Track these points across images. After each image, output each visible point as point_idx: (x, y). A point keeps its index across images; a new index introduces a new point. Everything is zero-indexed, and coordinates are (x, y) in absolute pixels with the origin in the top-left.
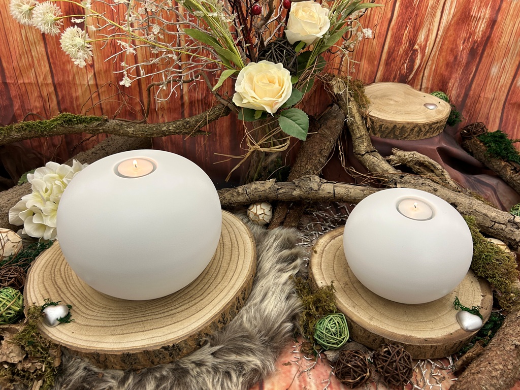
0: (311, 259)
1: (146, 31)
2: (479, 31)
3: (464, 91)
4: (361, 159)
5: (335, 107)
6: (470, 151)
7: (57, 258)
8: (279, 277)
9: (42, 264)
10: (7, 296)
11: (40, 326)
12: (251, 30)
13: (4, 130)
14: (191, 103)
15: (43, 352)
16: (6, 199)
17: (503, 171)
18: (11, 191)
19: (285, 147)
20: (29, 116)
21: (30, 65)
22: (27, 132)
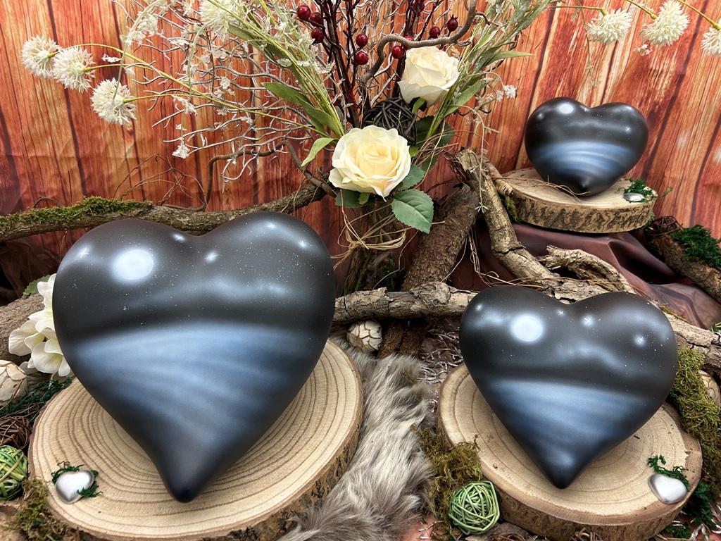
0: (439, 402)
1: (210, 86)
2: (661, 89)
3: (642, 168)
4: (504, 259)
5: (466, 188)
7: (78, 403)
8: (397, 427)
9: (57, 411)
10: (5, 458)
12: (353, 85)
13: (6, 221)
14: (268, 184)
15: (54, 540)
16: (5, 317)
18: (13, 307)
19: (399, 243)
20: (41, 202)
21: (46, 132)
22: (39, 223)
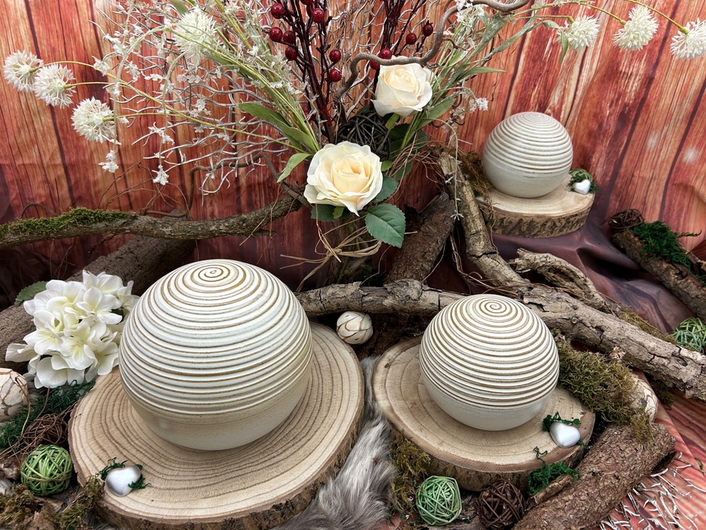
2: (630, 91)
3: (612, 167)
4: (477, 262)
5: (445, 195)
6: (622, 247)
12: (327, 99)
14: (250, 187)
17: (665, 275)
18: (6, 315)
19: (374, 250)
20: (30, 208)
21: (32, 140)
22: (27, 234)
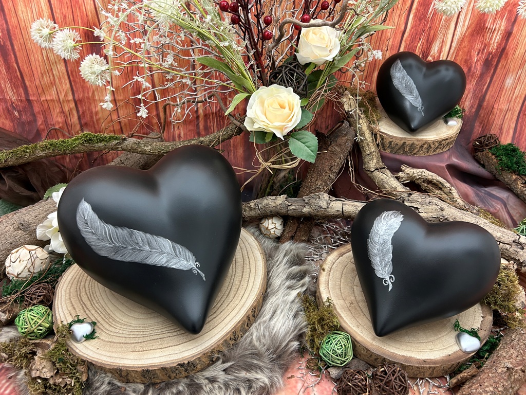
2: (494, 43)
3: (478, 101)
4: (371, 175)
5: (346, 124)
6: (482, 163)
8: (288, 294)
9: (69, 280)
10: (37, 314)
11: (68, 342)
13: (29, 149)
14: (206, 116)
15: (72, 368)
16: (33, 215)
17: (514, 184)
18: (38, 207)
19: (295, 164)
20: (52, 131)
21: (51, 83)
22: (51, 150)
